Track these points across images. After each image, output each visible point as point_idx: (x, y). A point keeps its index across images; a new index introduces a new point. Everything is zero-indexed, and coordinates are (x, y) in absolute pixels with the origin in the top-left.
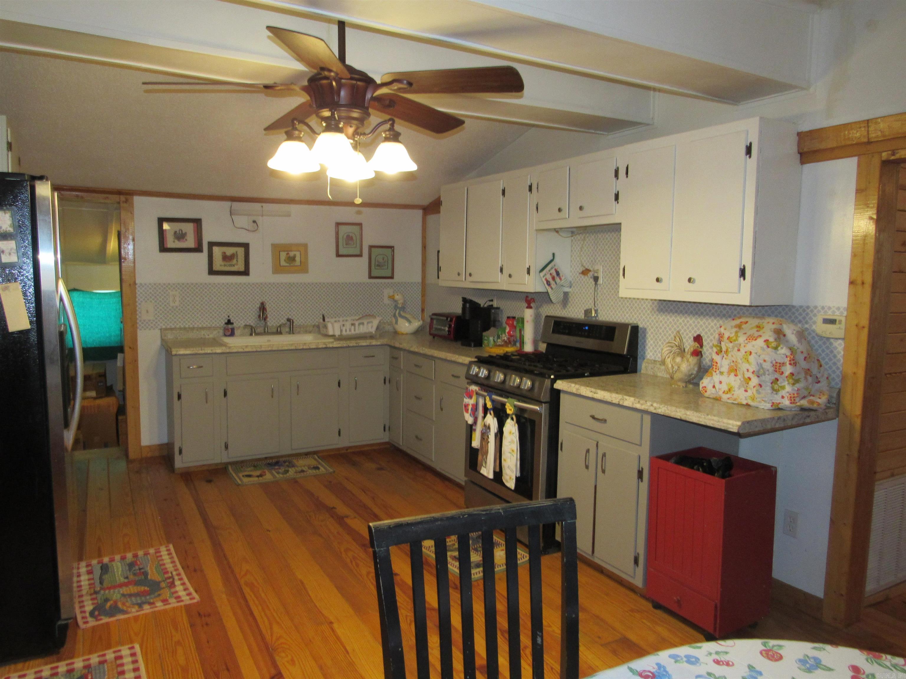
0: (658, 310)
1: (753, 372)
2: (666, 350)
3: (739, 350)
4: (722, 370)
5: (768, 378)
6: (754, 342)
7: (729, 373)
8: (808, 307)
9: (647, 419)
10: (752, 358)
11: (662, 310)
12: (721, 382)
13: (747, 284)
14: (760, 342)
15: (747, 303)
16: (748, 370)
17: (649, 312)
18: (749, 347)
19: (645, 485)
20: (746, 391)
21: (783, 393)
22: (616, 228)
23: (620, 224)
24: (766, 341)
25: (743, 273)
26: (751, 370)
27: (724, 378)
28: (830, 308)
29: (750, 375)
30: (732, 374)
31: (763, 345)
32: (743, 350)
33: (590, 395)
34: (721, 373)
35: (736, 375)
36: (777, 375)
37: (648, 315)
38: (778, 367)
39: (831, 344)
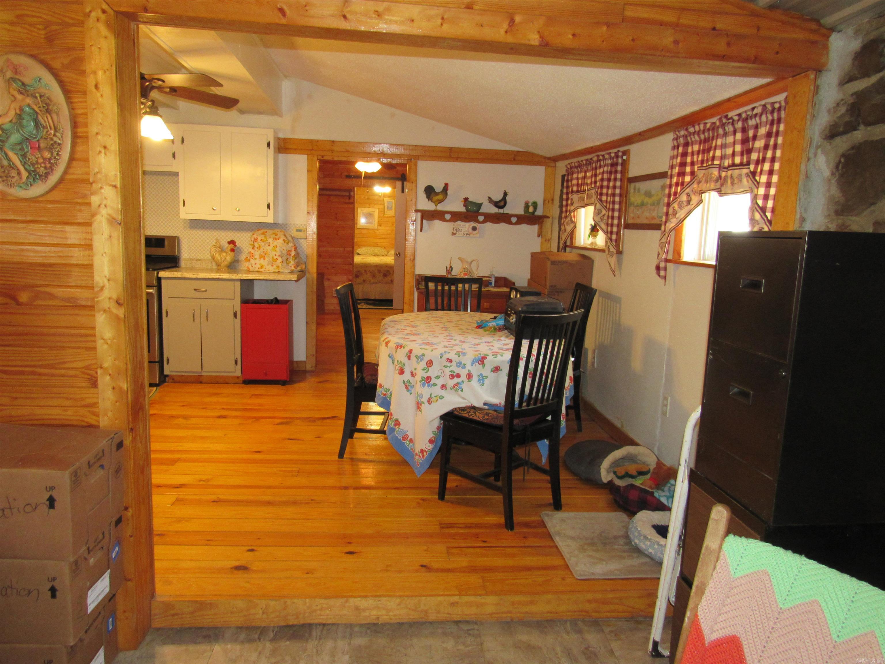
0: (189, 227)
1: (279, 256)
2: (213, 250)
3: (269, 246)
4: (255, 257)
5: (285, 258)
6: (278, 241)
7: (260, 258)
8: (286, 224)
9: (238, 284)
10: (277, 249)
11: (192, 227)
12: (256, 264)
13: (271, 212)
14: (281, 241)
15: (272, 222)
16: (276, 255)
17: (181, 229)
18: (275, 243)
19: (238, 321)
20: (272, 266)
21: (290, 265)
22: (176, 174)
23: (178, 173)
24: (284, 240)
25: (269, 207)
26: (278, 255)
27: (258, 261)
28: (297, 225)
29: (277, 257)
30: (262, 259)
31: (283, 242)
32: (272, 245)
33: (194, 277)
34: (255, 259)
35: (264, 259)
36: (288, 256)
37: (181, 230)
38: (289, 253)
39: (299, 241)
